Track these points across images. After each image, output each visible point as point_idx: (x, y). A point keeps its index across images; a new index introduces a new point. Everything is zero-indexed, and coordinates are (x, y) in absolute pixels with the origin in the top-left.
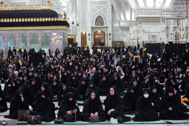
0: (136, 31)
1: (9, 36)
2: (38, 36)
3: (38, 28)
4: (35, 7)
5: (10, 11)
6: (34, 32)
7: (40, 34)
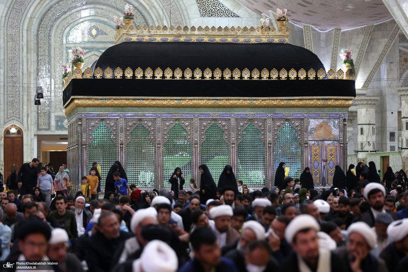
0: (369, 124)
1: (168, 126)
2: (264, 127)
3: (264, 103)
4: (239, 33)
5: (158, 43)
6: (250, 113)
7: (269, 122)
